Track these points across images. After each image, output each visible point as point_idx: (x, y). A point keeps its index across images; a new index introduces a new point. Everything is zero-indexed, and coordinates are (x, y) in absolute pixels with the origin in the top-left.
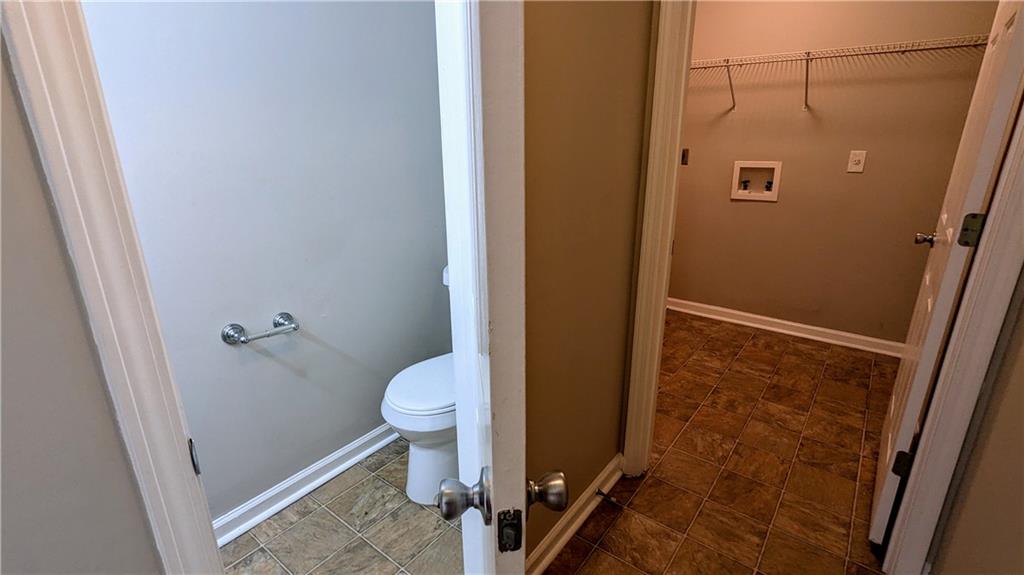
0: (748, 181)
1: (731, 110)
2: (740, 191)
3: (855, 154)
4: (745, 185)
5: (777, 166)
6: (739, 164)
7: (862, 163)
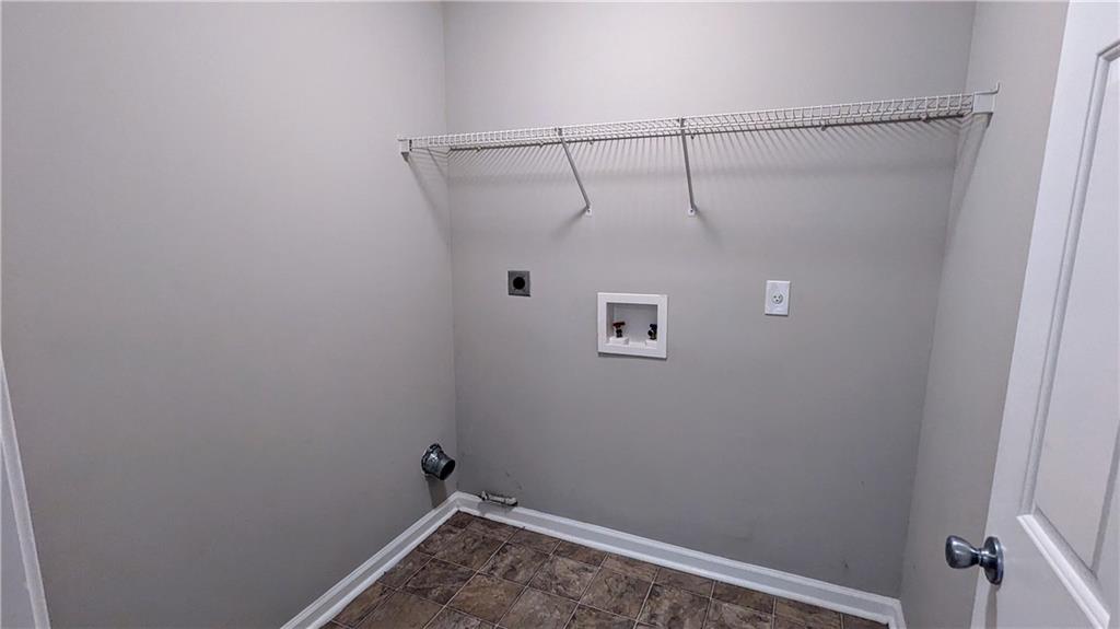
0: (623, 324)
1: (584, 211)
2: (613, 339)
3: (774, 286)
4: (618, 328)
5: (660, 301)
6: (605, 298)
7: (786, 299)
